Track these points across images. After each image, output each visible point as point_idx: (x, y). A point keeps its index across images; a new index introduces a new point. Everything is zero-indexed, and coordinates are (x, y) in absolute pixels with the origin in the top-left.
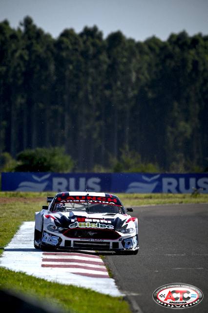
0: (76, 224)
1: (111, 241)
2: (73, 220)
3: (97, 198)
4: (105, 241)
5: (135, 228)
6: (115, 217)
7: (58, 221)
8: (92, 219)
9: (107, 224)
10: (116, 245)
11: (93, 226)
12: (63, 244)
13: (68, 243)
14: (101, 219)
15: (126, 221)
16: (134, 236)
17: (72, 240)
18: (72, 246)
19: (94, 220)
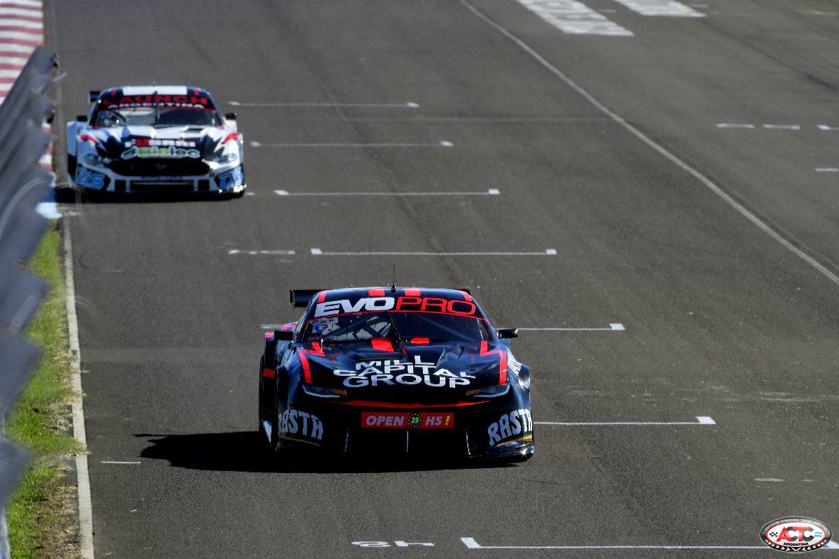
0: (133, 152)
1: (196, 179)
2: (128, 144)
3: (172, 98)
5: (237, 153)
6: (201, 135)
7: (101, 146)
8: (162, 140)
9: (187, 148)
10: (204, 184)
11: (165, 154)
12: (111, 188)
13: (120, 184)
14: (177, 140)
15: (222, 140)
16: (236, 168)
17: (128, 179)
18: (127, 191)
19: (165, 143)
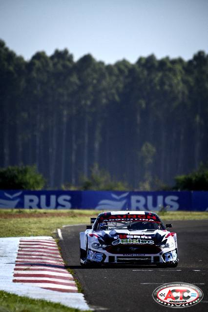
0: (118, 241)
1: (152, 256)
2: (115, 238)
4: (146, 255)
6: (155, 233)
7: (101, 239)
8: (133, 235)
9: (148, 239)
10: (157, 259)
11: (135, 242)
12: (107, 260)
13: (111, 258)
14: (142, 235)
15: (166, 236)
16: (174, 250)
17: (116, 255)
18: (116, 262)
19: (135, 237)
